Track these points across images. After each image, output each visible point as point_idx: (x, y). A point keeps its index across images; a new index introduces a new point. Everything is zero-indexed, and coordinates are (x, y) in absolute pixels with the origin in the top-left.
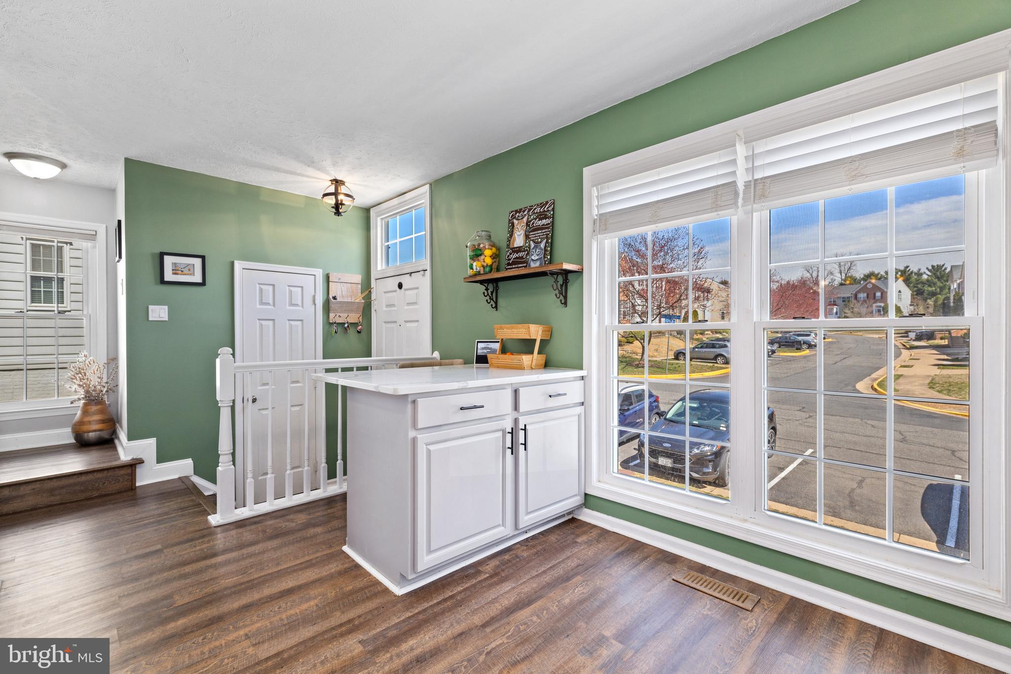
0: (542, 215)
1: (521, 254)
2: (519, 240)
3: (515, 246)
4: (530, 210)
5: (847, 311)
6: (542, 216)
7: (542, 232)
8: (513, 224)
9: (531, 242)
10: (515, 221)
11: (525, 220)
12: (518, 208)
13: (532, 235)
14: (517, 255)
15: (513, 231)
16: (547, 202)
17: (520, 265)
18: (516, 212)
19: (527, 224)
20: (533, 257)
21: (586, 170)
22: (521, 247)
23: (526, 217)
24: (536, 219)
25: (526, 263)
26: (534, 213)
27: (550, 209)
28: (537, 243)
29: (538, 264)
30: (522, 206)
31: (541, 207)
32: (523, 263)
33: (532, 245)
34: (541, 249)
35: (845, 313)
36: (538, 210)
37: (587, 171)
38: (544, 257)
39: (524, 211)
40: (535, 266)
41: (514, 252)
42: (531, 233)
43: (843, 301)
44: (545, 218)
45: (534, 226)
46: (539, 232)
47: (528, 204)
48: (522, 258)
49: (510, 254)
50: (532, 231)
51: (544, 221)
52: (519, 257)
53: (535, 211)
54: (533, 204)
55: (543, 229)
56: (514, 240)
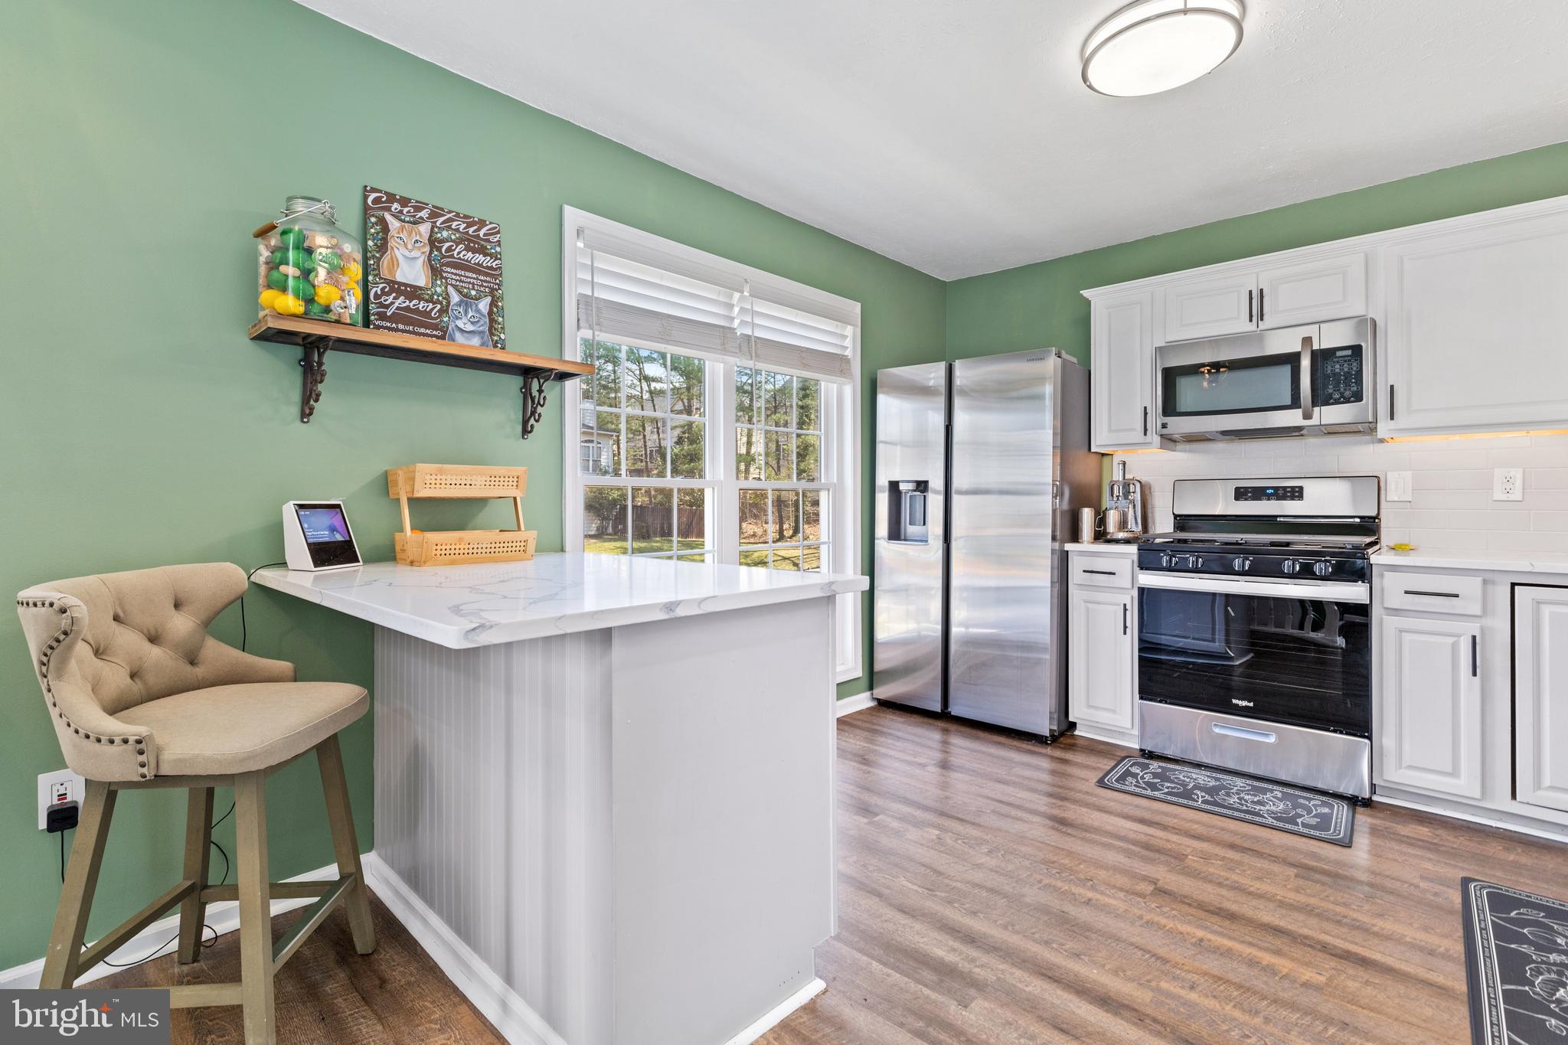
0: (475, 243)
1: (420, 305)
2: (410, 270)
4: (434, 216)
6: (470, 243)
7: (477, 279)
8: (383, 223)
9: (450, 288)
10: (390, 218)
11: (424, 230)
12: (399, 192)
13: (449, 275)
14: (410, 304)
15: (384, 240)
16: (483, 223)
17: (422, 330)
18: (391, 198)
20: (459, 324)
21: (569, 210)
22: (421, 288)
24: (455, 242)
26: (450, 227)
27: (492, 239)
28: (468, 300)
29: (475, 341)
30: (410, 195)
31: (469, 225)
32: (436, 327)
33: (455, 298)
34: (478, 311)
36: (461, 227)
39: (417, 210)
41: (399, 293)
42: (449, 269)
44: (483, 251)
45: (452, 256)
46: (470, 275)
47: (428, 199)
48: (427, 314)
49: (384, 294)
50: (448, 265)
51: (480, 258)
52: (417, 311)
53: (454, 225)
54: (446, 206)
55: (479, 272)
56: (394, 264)
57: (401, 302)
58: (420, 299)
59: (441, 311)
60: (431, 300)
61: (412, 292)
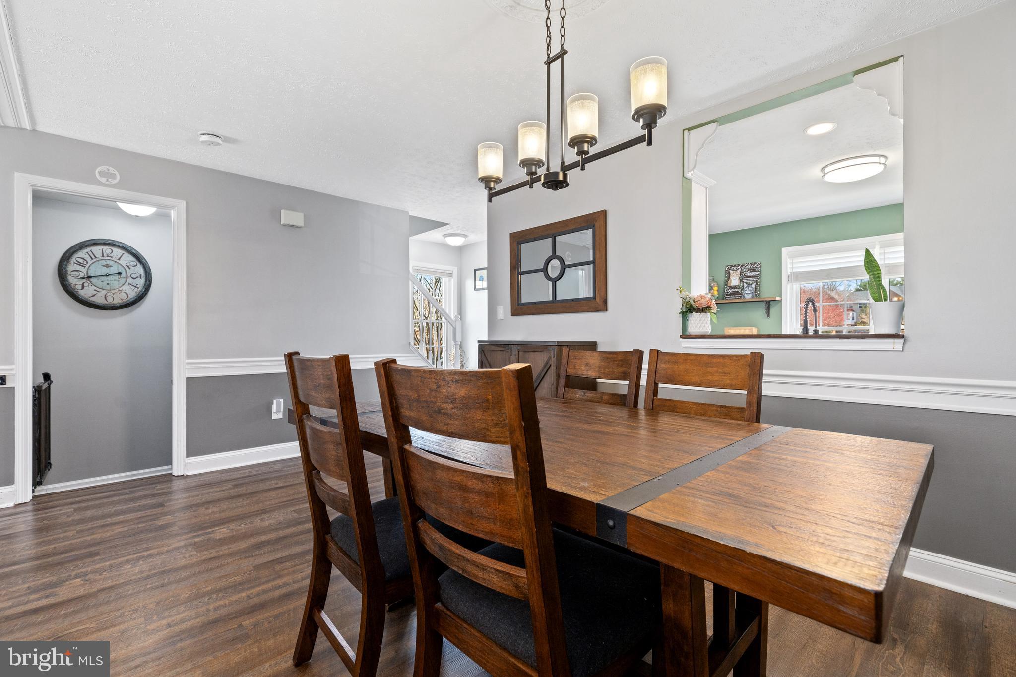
1: (737, 290)
2: (735, 281)
3: (732, 285)
4: (742, 266)
5: (864, 316)
6: (751, 270)
7: (752, 279)
8: (729, 273)
9: (745, 283)
10: (730, 271)
11: (739, 271)
12: (733, 264)
13: (745, 280)
14: (734, 290)
15: (729, 277)
16: (755, 263)
17: (736, 296)
18: (732, 266)
19: (740, 273)
20: (746, 292)
21: (783, 249)
22: (737, 285)
23: (740, 270)
24: (747, 271)
25: (742, 295)
27: (758, 267)
28: (749, 285)
29: (750, 295)
30: (736, 263)
31: (751, 265)
32: (740, 294)
33: (745, 285)
34: (752, 287)
35: (862, 318)
36: (749, 267)
37: (784, 251)
38: (755, 292)
39: (737, 267)
40: (748, 297)
41: (732, 288)
43: (860, 307)
44: (755, 271)
45: (746, 275)
46: (750, 278)
47: (741, 263)
48: (738, 291)
49: (728, 289)
50: (744, 278)
51: (754, 273)
52: (736, 292)
53: (747, 267)
54: (745, 263)
55: (753, 277)
56: (731, 281)
57: (732, 290)
58: (736, 288)
59: (741, 290)
60: (739, 288)
61: (735, 287)
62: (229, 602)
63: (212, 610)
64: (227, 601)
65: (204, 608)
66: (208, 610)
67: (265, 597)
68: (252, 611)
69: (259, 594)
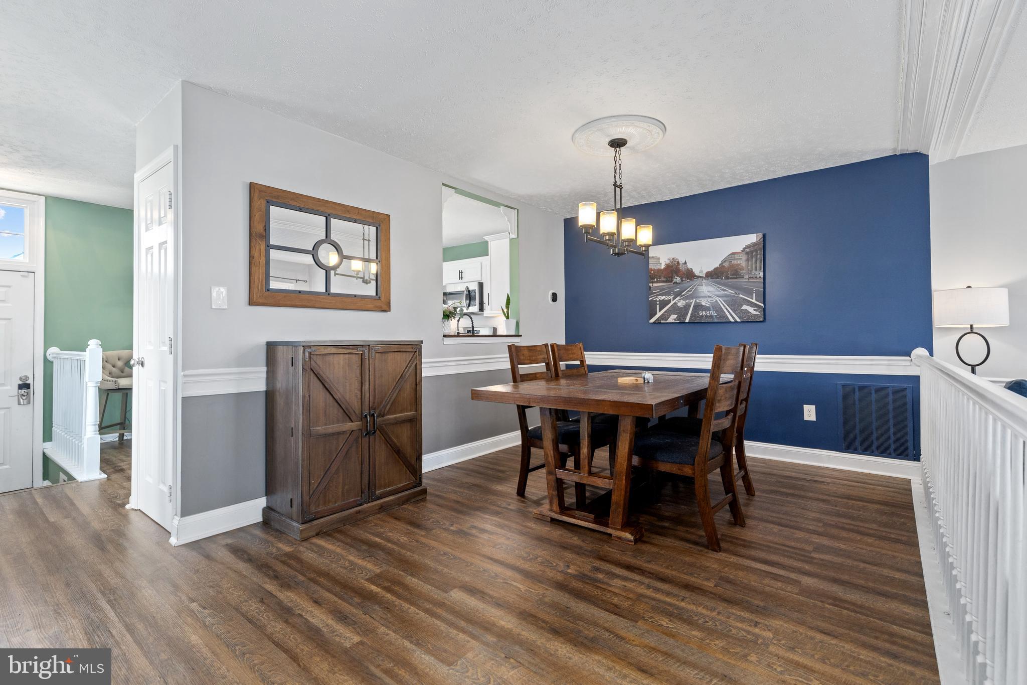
62: (700, 607)
63: (717, 611)
64: (699, 609)
65: (720, 617)
66: (719, 613)
67: (675, 590)
68: (698, 588)
69: (675, 596)
